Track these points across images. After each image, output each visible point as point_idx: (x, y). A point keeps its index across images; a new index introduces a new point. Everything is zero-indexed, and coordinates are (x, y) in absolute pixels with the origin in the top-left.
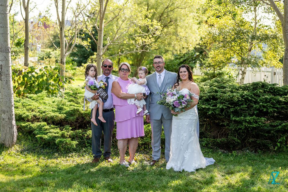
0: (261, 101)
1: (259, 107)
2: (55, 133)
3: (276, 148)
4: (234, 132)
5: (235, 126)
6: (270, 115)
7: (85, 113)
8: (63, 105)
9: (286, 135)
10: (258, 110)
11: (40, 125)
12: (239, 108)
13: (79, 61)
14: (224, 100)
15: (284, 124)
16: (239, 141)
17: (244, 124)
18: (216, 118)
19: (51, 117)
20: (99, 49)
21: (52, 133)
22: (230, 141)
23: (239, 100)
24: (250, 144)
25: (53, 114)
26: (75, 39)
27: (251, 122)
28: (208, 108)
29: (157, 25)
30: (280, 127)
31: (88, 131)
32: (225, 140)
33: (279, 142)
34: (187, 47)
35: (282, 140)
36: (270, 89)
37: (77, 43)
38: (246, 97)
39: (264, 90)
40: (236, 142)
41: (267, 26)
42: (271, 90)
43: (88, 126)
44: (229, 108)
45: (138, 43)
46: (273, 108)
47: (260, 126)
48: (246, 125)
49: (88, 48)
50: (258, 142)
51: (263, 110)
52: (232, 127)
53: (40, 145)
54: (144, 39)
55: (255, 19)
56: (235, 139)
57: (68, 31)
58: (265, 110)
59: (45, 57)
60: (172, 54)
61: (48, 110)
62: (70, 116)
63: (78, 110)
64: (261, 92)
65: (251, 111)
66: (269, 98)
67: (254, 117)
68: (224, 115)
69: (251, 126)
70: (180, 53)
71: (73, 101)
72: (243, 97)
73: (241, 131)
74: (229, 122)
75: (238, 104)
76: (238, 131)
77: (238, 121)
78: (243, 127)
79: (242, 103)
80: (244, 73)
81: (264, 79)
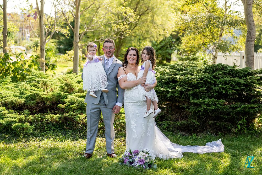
0: (220, 83)
1: (218, 89)
2: (12, 118)
3: (237, 130)
4: (193, 114)
5: (194, 109)
6: (229, 97)
7: (45, 98)
8: (25, 89)
9: (247, 117)
10: (218, 92)
12: (198, 91)
14: (183, 83)
15: (243, 106)
16: (198, 123)
17: (203, 106)
18: (176, 101)
19: (11, 101)
20: (76, 36)
21: (9, 118)
22: (190, 124)
23: (198, 82)
24: (210, 126)
25: (12, 99)
26: (54, 27)
27: (209, 104)
28: (167, 91)
29: (130, 12)
30: (239, 109)
31: (47, 115)
32: (185, 123)
33: (239, 124)
34: (164, 34)
35: (243, 122)
36: (229, 71)
38: (205, 79)
39: (224, 73)
40: (196, 125)
41: (236, 12)
42: (231, 72)
43: (49, 110)
44: (188, 90)
45: (114, 30)
46: (232, 90)
47: (219, 108)
48: (205, 108)
49: (67, 36)
50: (218, 124)
51: (222, 92)
52: (192, 109)
55: (225, 5)
56: (194, 121)
57: (48, 19)
58: (224, 92)
59: (33, 45)
60: (150, 41)
61: (8, 95)
62: (30, 101)
63: (37, 95)
64: (220, 74)
65: (210, 93)
66: (228, 80)
67: (212, 99)
68: (183, 98)
69: (210, 108)
70: (157, 40)
71: (36, 86)
72: (203, 80)
73: (200, 114)
74: (189, 104)
75: (198, 86)
76: (198, 114)
77: (197, 103)
78: (202, 109)
79: (202, 85)
80: (215, 57)
81: (233, 63)
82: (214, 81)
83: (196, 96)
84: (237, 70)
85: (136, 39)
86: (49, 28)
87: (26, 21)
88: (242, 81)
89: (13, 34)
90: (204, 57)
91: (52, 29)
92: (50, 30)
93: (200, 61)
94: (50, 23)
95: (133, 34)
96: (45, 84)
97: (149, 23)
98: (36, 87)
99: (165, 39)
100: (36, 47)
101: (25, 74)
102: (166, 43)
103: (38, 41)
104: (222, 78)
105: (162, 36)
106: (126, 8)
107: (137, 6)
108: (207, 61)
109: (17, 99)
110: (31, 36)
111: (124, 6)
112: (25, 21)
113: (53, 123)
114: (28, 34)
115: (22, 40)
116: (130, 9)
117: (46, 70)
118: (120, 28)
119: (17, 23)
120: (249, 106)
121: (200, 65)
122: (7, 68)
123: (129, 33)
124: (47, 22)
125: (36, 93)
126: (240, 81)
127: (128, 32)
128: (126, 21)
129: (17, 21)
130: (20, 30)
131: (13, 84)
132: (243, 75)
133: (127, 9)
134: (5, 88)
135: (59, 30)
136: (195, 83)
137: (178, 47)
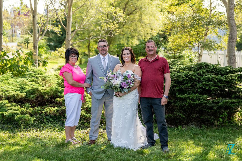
0: (204, 80)
1: (202, 85)
2: (15, 110)
3: (219, 122)
4: (179, 108)
5: (180, 103)
6: (212, 93)
7: (44, 92)
8: (25, 84)
9: (228, 111)
10: (201, 88)
11: (2, 103)
12: (183, 87)
13: (54, 46)
15: (224, 101)
16: (183, 116)
17: (188, 101)
19: (13, 95)
20: (68, 34)
21: (12, 110)
22: (176, 117)
23: (184, 79)
24: (195, 119)
25: (14, 93)
26: (47, 26)
27: (194, 99)
29: (120, 12)
30: (221, 104)
31: (46, 108)
32: (172, 116)
33: (221, 118)
35: (224, 116)
37: (49, 29)
38: (190, 76)
39: (207, 70)
40: (181, 118)
42: (213, 70)
43: (47, 103)
44: (175, 86)
45: (104, 29)
46: (215, 86)
47: (203, 103)
48: (190, 102)
49: (59, 34)
50: (201, 117)
51: (205, 88)
52: (178, 104)
53: (2, 121)
54: (108, 26)
55: (210, 6)
56: (180, 114)
57: (41, 18)
58: (207, 88)
59: (24, 42)
61: (10, 90)
62: (30, 95)
63: (37, 89)
64: (204, 72)
65: (195, 89)
66: (211, 77)
67: (197, 94)
68: (170, 93)
69: (194, 102)
71: (34, 81)
72: (188, 77)
73: (186, 108)
74: (175, 99)
75: (184, 83)
76: (183, 107)
77: (182, 98)
78: (187, 104)
79: (187, 82)
80: (200, 55)
81: (218, 61)
82: (199, 78)
83: (182, 91)
84: (219, 69)
85: (125, 37)
86: (42, 26)
90: (190, 55)
94: (43, 21)
95: (122, 32)
96: (44, 80)
97: (137, 22)
98: (35, 83)
100: (26, 44)
103: (28, 38)
104: (206, 75)
105: (150, 35)
107: (126, 6)
108: (192, 59)
109: (18, 93)
110: (22, 33)
111: (114, 6)
113: (51, 116)
114: (19, 31)
115: (13, 37)
116: (120, 10)
118: (110, 27)
120: (230, 101)
121: (186, 62)
124: (40, 21)
126: (222, 79)
127: (117, 31)
128: (116, 21)
129: (7, 18)
131: (13, 79)
132: (225, 73)
134: (6, 83)
136: (181, 80)
137: (165, 46)
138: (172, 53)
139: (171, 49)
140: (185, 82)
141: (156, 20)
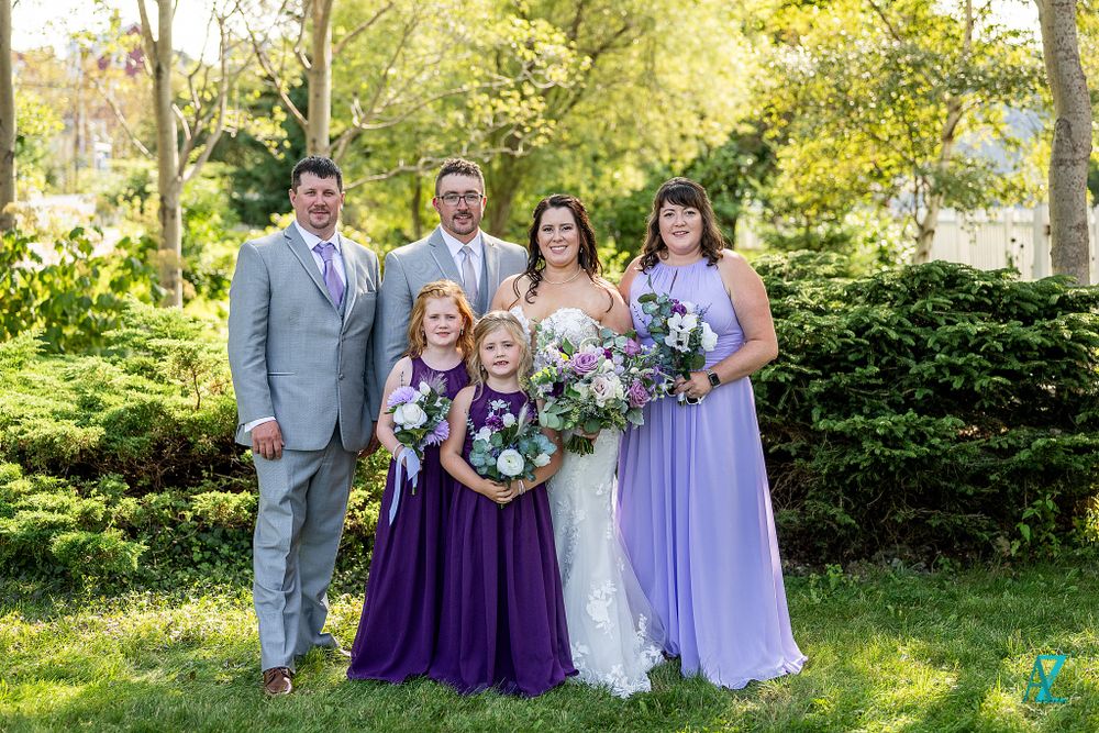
0: (942, 346)
1: (933, 370)
3: (1017, 544)
4: (828, 482)
6: (982, 404)
7: (189, 421)
9: (1058, 488)
10: (931, 383)
12: (845, 381)
15: (1041, 442)
16: (849, 520)
17: (866, 444)
19: (44, 439)
22: (814, 522)
24: (903, 533)
25: (49, 428)
27: (896, 437)
31: (199, 497)
32: (793, 519)
33: (1027, 521)
35: (1042, 513)
36: (979, 294)
38: (876, 328)
39: (957, 300)
40: (839, 526)
42: (985, 296)
43: (205, 474)
46: (994, 373)
47: (939, 453)
48: (878, 452)
50: (934, 522)
51: (950, 384)
52: (822, 460)
56: (833, 511)
58: (957, 384)
59: (124, 191)
61: (32, 412)
62: (125, 435)
63: (157, 409)
64: (942, 309)
65: (900, 389)
67: (908, 414)
68: (784, 412)
70: (672, 161)
71: (147, 370)
72: (866, 333)
73: (858, 479)
74: (809, 440)
75: (846, 359)
76: (847, 477)
77: (842, 434)
78: (863, 461)
79: (861, 356)
80: (926, 232)
81: (1007, 253)
82: (916, 337)
83: (837, 402)
84: (1012, 289)
85: (579, 157)
86: (198, 116)
87: (92, 84)
88: (1033, 336)
89: (37, 143)
90: (878, 230)
91: (209, 121)
92: (200, 123)
93: (860, 246)
94: (200, 94)
95: (566, 136)
96: (187, 364)
97: (636, 88)
98: (151, 378)
99: (705, 154)
100: (137, 201)
101: (96, 321)
102: (709, 173)
103: (146, 172)
104: (949, 323)
105: (693, 142)
106: (533, 23)
107: (579, 14)
108: (891, 250)
109: (68, 426)
110: (115, 149)
111: (523, 16)
112: (86, 86)
113: (224, 531)
114: (101, 141)
115: (77, 168)
116: (551, 30)
117: (186, 301)
118: (506, 114)
119: (55, 93)
120: (1068, 440)
121: (862, 265)
122: (17, 297)
123: (548, 131)
124: (188, 91)
125: (152, 403)
126: (1025, 337)
127: (542, 130)
128: (533, 80)
129: (50, 85)
130: (66, 125)
131: (48, 364)
132: (1040, 309)
133: (535, 27)
134: (15, 381)
135: (242, 126)
136: (834, 346)
137: (762, 191)
138: (798, 225)
139: (791, 208)
140: (851, 357)
141: (721, 73)
